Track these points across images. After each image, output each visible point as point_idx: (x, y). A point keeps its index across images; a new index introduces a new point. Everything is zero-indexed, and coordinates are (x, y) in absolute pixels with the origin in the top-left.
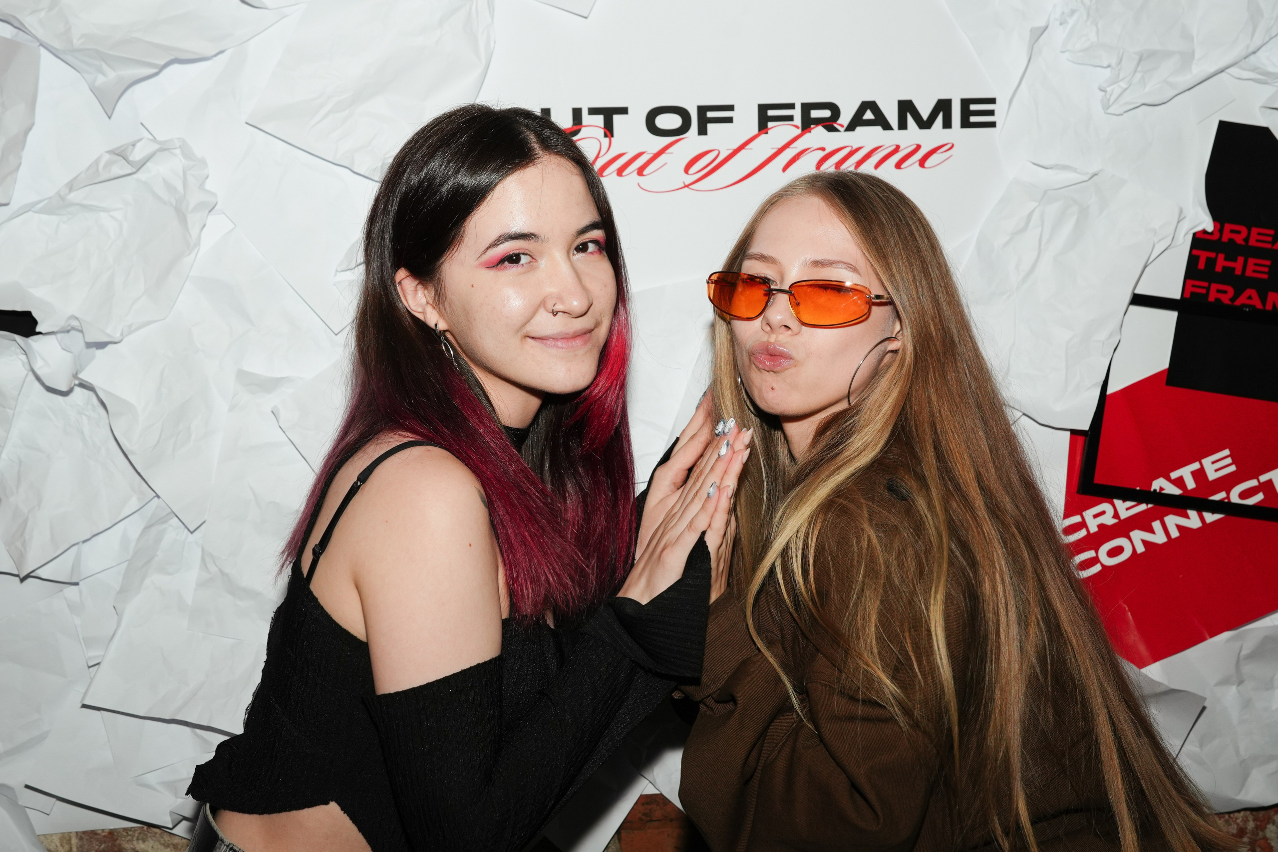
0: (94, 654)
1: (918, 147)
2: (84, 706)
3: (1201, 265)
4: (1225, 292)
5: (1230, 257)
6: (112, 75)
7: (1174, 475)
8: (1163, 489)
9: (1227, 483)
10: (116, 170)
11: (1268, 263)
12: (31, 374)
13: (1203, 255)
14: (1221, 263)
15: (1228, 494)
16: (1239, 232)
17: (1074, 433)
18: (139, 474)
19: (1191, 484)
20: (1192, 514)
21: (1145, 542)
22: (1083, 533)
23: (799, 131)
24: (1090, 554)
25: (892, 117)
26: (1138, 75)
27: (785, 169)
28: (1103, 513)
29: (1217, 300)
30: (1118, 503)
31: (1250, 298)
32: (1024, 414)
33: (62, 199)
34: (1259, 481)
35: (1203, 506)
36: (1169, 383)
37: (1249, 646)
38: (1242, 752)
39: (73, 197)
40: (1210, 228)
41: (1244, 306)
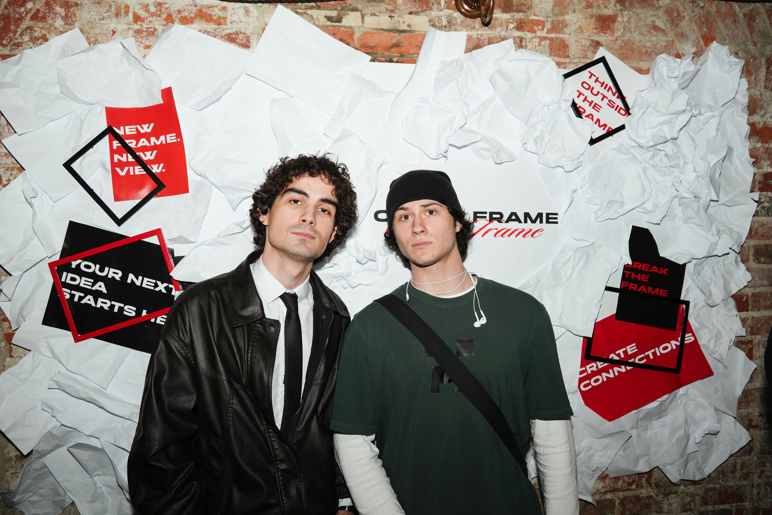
1: (531, 230)
3: (627, 276)
4: (634, 286)
5: (636, 274)
6: (237, 195)
7: (617, 352)
8: (613, 357)
9: (634, 355)
10: (236, 231)
11: (648, 276)
13: (627, 273)
14: (633, 276)
15: (635, 359)
16: (639, 265)
17: (584, 337)
19: (622, 356)
20: (623, 367)
21: (606, 377)
22: (586, 374)
23: (488, 222)
24: (588, 382)
25: (522, 218)
26: (608, 208)
27: (483, 236)
28: (593, 366)
29: (632, 289)
30: (598, 363)
31: (642, 289)
32: (568, 330)
33: (214, 240)
34: (645, 355)
35: (626, 364)
36: (616, 319)
37: (641, 415)
38: (637, 453)
39: (220, 240)
40: (631, 263)
41: (642, 292)
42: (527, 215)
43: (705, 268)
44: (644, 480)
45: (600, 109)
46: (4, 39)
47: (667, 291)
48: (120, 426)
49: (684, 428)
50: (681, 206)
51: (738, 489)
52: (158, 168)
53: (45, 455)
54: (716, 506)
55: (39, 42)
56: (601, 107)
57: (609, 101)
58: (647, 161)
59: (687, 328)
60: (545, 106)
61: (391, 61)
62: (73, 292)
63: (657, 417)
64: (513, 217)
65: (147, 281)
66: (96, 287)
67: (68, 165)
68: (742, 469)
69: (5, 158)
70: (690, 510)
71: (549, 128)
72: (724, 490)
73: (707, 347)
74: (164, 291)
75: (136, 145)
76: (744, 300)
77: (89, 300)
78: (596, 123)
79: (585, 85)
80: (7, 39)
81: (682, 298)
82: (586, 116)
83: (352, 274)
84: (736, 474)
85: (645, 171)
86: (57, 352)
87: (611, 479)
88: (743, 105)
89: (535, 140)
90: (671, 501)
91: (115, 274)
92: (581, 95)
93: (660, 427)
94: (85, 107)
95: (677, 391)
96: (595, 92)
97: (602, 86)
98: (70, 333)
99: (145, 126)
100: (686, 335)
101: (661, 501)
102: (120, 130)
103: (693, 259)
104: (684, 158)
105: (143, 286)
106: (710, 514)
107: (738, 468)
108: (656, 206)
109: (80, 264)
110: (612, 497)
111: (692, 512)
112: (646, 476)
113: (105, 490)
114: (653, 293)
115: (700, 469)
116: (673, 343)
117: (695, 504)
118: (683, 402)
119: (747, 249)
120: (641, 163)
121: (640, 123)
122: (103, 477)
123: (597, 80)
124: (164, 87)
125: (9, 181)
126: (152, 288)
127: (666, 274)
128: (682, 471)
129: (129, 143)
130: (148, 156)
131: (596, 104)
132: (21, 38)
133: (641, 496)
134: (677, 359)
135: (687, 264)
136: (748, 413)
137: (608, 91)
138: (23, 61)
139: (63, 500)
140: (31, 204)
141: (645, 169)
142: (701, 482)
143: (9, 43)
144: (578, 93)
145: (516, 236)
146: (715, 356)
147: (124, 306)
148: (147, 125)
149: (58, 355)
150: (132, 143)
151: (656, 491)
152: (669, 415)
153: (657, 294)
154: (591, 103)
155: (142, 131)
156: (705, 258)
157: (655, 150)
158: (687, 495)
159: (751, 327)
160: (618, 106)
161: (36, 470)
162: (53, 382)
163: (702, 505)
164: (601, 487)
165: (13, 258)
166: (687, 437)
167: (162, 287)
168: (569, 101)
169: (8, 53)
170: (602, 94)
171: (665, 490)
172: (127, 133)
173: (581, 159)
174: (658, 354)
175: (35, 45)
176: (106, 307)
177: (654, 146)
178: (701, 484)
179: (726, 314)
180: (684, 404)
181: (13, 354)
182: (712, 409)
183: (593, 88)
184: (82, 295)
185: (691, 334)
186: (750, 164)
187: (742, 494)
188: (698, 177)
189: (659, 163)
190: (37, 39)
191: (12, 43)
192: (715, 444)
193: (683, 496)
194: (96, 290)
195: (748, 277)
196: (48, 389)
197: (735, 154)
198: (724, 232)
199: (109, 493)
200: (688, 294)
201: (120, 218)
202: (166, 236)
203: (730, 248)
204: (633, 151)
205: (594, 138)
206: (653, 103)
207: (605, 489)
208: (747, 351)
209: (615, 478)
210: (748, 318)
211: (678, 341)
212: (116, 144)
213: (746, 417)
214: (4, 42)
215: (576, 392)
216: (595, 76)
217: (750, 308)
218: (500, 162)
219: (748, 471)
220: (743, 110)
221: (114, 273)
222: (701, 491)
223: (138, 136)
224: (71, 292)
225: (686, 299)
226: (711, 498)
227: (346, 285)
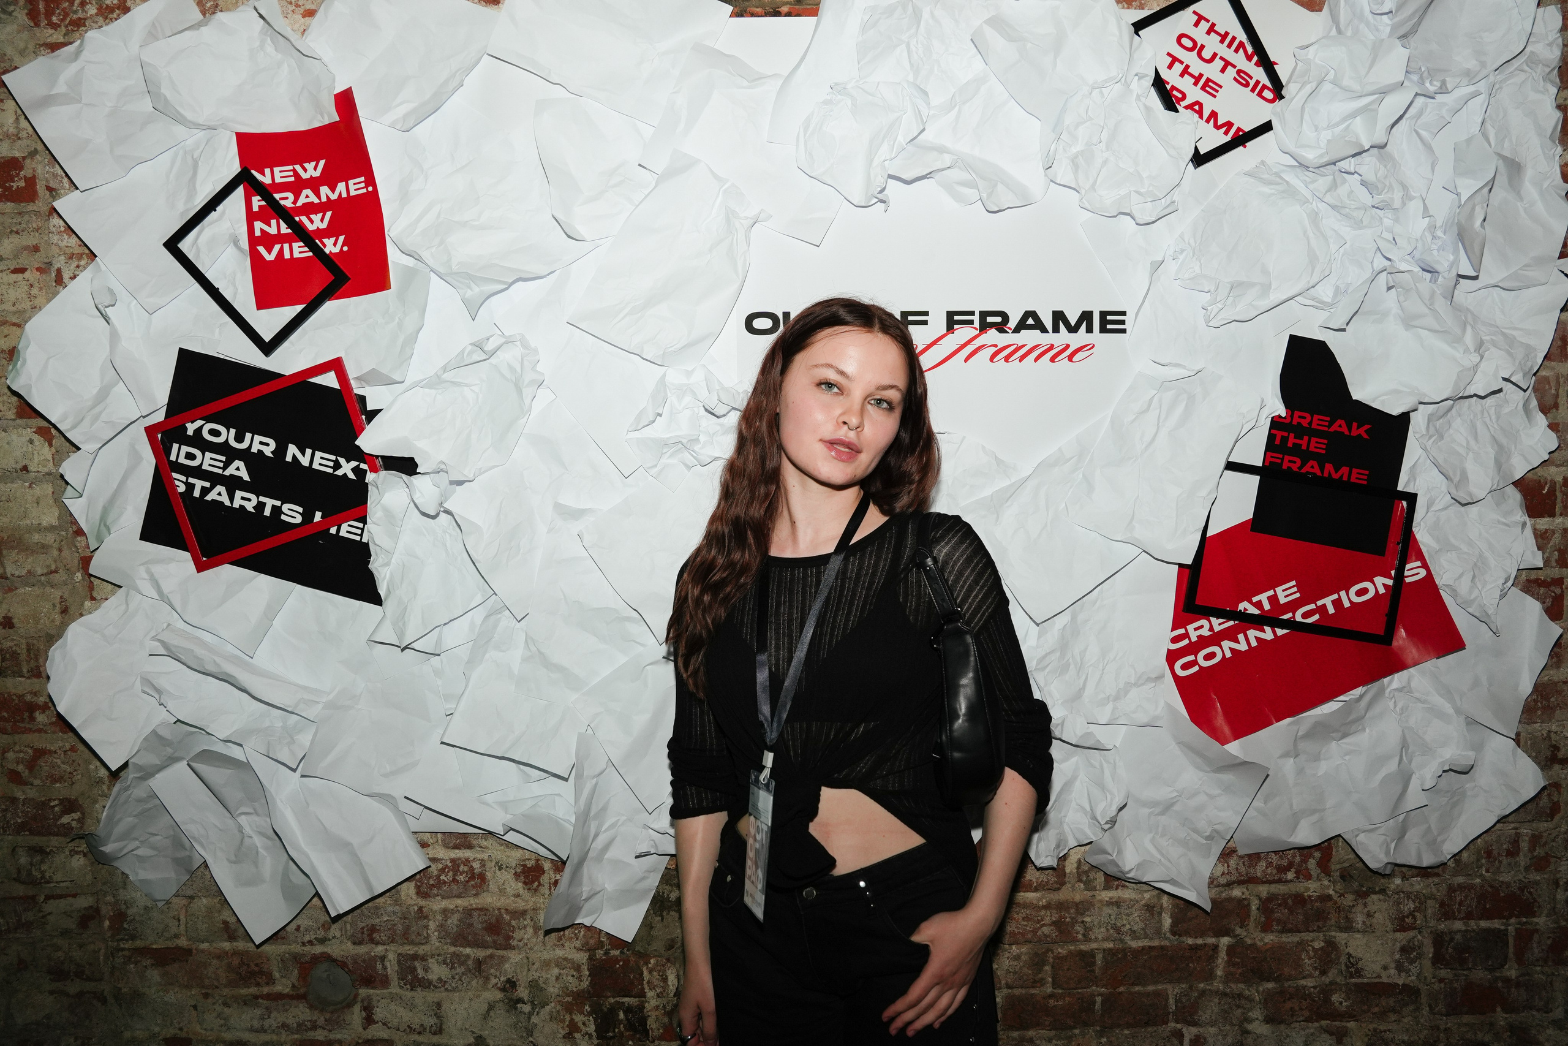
0: (450, 706)
1: (1068, 346)
2: (442, 743)
3: (1277, 442)
4: (1295, 462)
5: (1299, 436)
6: (477, 290)
7: (1255, 599)
8: (1245, 609)
9: (1293, 606)
10: (476, 358)
11: (1326, 441)
12: (412, 503)
13: (1279, 434)
14: (1292, 441)
15: (1294, 614)
16: (1305, 418)
17: (1181, 566)
18: (483, 577)
19: (1267, 606)
20: (1268, 629)
21: (1231, 649)
22: (1186, 642)
23: (978, 332)
24: (1191, 658)
25: (1049, 324)
26: (1231, 299)
27: (966, 360)
28: (1202, 627)
29: (1289, 468)
30: (1213, 619)
31: (1312, 468)
32: (1144, 551)
33: (439, 377)
34: (1316, 605)
35: (1275, 623)
36: (1253, 530)
37: (1303, 729)
38: (1295, 807)
39: (446, 376)
40: (1284, 414)
41: (1308, 473)
42: (1059, 317)
43: (1453, 425)
44: (1312, 864)
45: (1217, 91)
46: (54, 14)
47: (1367, 472)
48: (279, 724)
49: (1397, 759)
50: (1394, 289)
51: (1522, 890)
52: (335, 244)
53: (152, 775)
54: (1472, 923)
55: (115, 15)
56: (1221, 87)
57: (1239, 72)
58: (1321, 196)
59: (1409, 548)
60: (1093, 88)
61: (776, 14)
62: (191, 480)
63: (1340, 734)
64: (1030, 321)
65: (321, 458)
66: (230, 471)
67: (172, 245)
68: (1532, 849)
69: (65, 236)
70: (1415, 928)
71: (1104, 136)
72: (1490, 889)
73: (1454, 590)
74: (351, 476)
75: (295, 202)
76: (1544, 492)
77: (219, 494)
78: (1208, 121)
79: (1185, 41)
80: (59, 14)
81: (1400, 488)
82: (1186, 107)
83: (702, 438)
84: (1518, 859)
85: (1315, 217)
86: (166, 589)
87: (1241, 857)
88: (1548, 66)
89: (1074, 161)
90: (1372, 908)
91: (263, 445)
92: (1177, 63)
93: (1346, 754)
94: (200, 134)
95: (1386, 680)
96: (1207, 54)
97: (1222, 42)
98: (187, 555)
99: (309, 166)
100: (1408, 567)
101: (1349, 906)
102: (264, 175)
103: (1421, 403)
104: (1404, 187)
105: (314, 466)
106: (1458, 937)
107: (1524, 845)
108: (1337, 291)
109: (201, 427)
110: (1243, 893)
111: (1420, 932)
112: (1317, 855)
113: (258, 841)
114: (1336, 476)
115: (1433, 845)
116: (1380, 580)
117: (1425, 917)
118: (1400, 706)
119: (1553, 384)
120: (1307, 201)
121: (1306, 116)
122: (255, 818)
123: (1211, 29)
124: (339, 89)
125: (74, 277)
126: (331, 471)
127: (1366, 436)
128: (1393, 846)
129: (281, 199)
130: (316, 223)
131: (1208, 80)
132: (83, 11)
133: (1306, 894)
134: (1387, 615)
135: (1411, 414)
136: (1549, 732)
137: (1236, 51)
138: (84, 53)
139: (190, 857)
140: (107, 319)
141: (1317, 214)
142: (1440, 870)
143: (62, 20)
144: (1170, 59)
145: (1036, 360)
146: (1470, 610)
147: (282, 505)
148: (314, 164)
149: (169, 595)
150: (287, 198)
151: (1339, 887)
152: (1367, 730)
153: (1345, 478)
154: (1197, 79)
155: (305, 176)
156: (1452, 402)
157: (1337, 173)
158: (1409, 898)
159: (1559, 550)
160: (1258, 82)
161: (140, 801)
162: (158, 644)
163: (1440, 919)
164: (1219, 873)
165: (82, 420)
166: (1405, 778)
167: (347, 468)
168: (1147, 76)
169: (61, 40)
170: (1221, 58)
171: (1362, 886)
172: (278, 180)
173: (1176, 196)
174: (1347, 604)
175: (107, 21)
176: (250, 507)
177: (1334, 164)
178: (1437, 875)
179: (1499, 522)
180: (1402, 709)
181: (95, 594)
182: (1462, 720)
183: (1202, 47)
184: (207, 485)
185: (1419, 564)
186: (1559, 195)
187: (1532, 901)
188: (1432, 228)
189: (1348, 202)
190: (111, 9)
191: (67, 22)
192: (1469, 793)
193: (1400, 898)
194: (231, 475)
195: (1552, 441)
196: (150, 655)
197: (1529, 173)
198: (1495, 346)
199: (266, 848)
200: (1415, 480)
201: (267, 340)
202: (352, 373)
203: (1504, 379)
204: (1290, 177)
205: (1202, 152)
206: (1332, 72)
207: (1228, 877)
208: (1549, 601)
209: (1250, 856)
210: (1554, 532)
211: (1389, 577)
212: (257, 202)
213: (1544, 739)
214: (54, 19)
215: (1162, 676)
216: (1208, 21)
217: (1557, 510)
218: (997, 209)
219: (1547, 853)
220: (1546, 78)
221: (261, 443)
222: (1438, 891)
223: (297, 186)
224: (187, 480)
225: (1410, 489)
226: (1460, 904)
227: (691, 461)
